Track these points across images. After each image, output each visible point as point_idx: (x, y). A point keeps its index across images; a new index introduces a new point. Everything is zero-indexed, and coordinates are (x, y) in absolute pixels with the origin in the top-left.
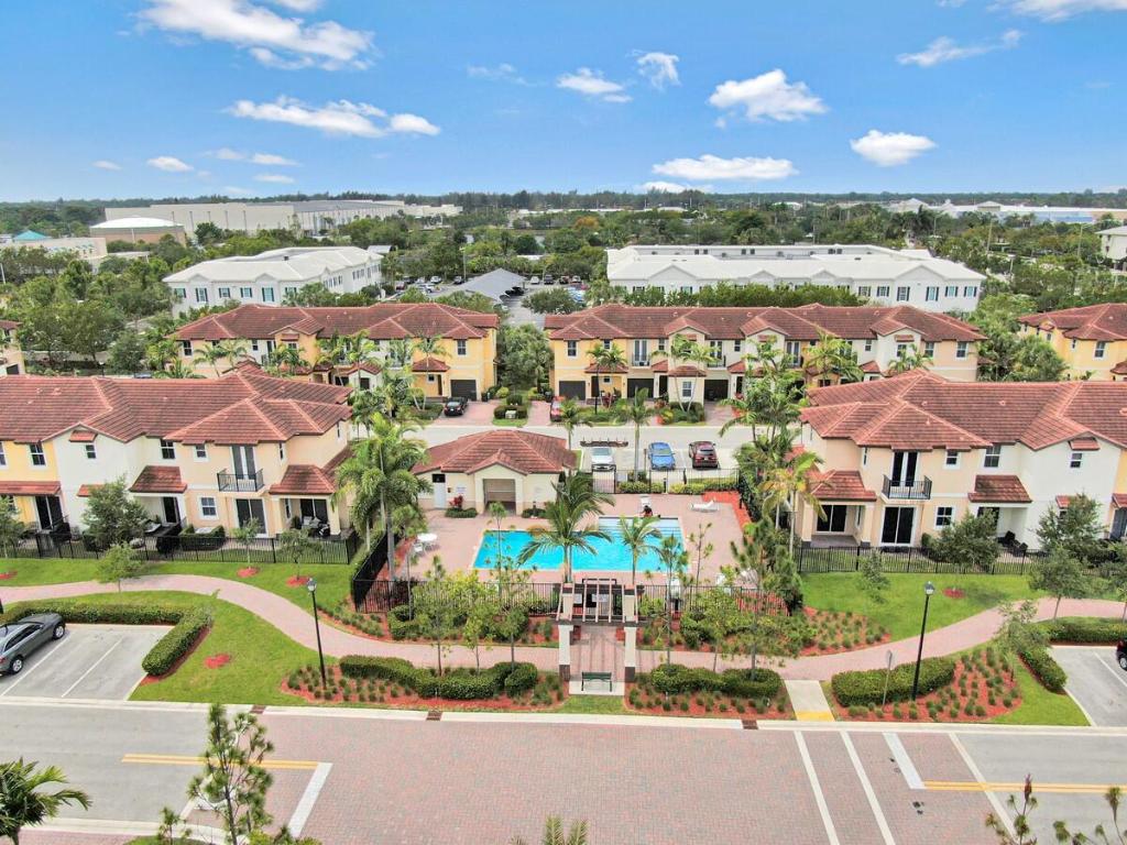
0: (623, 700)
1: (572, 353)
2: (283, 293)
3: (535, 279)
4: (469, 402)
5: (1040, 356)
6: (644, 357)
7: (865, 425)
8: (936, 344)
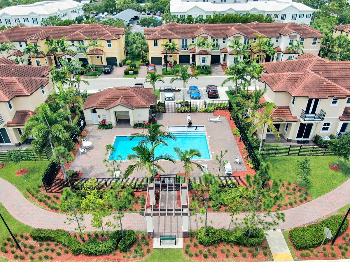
0: (182, 251)
1: (156, 45)
2: (41, 20)
3: (143, 13)
4: (114, 67)
5: (345, 44)
6: (186, 46)
7: (294, 85)
8: (305, 39)
